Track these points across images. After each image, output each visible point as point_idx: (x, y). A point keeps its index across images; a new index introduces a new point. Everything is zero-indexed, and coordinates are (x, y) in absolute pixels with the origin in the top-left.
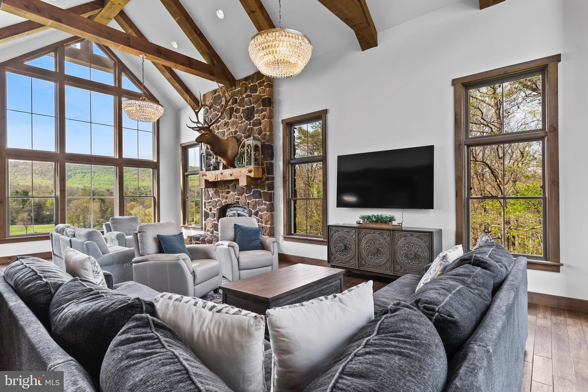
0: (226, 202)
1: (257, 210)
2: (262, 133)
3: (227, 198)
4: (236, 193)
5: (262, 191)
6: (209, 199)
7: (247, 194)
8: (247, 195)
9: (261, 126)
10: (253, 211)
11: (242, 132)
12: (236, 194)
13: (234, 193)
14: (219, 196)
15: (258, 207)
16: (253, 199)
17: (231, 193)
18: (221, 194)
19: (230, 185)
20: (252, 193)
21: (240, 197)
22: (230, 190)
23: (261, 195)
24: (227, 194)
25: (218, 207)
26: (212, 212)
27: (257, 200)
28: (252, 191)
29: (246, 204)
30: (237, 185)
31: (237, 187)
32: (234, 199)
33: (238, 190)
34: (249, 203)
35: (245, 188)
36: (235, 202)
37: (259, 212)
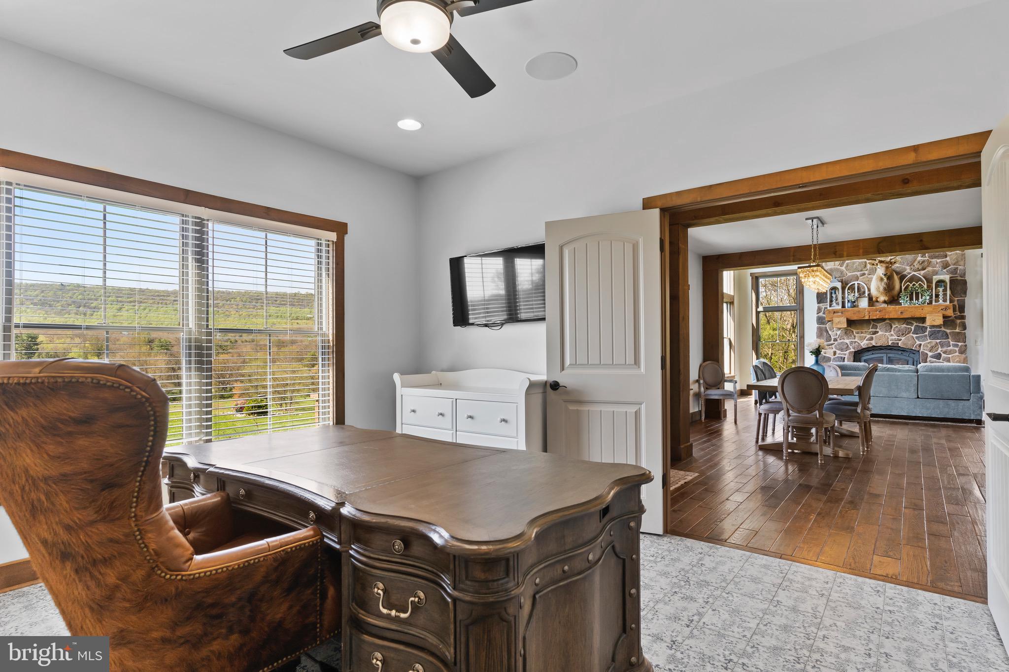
0: (871, 344)
1: (939, 351)
2: (948, 267)
3: (872, 339)
4: (892, 333)
5: (948, 331)
6: (830, 340)
7: (917, 334)
8: (915, 336)
9: (948, 259)
10: (930, 354)
11: (908, 264)
12: (892, 335)
13: (887, 334)
14: (855, 336)
15: (940, 349)
16: (929, 341)
17: (880, 333)
18: (856, 335)
19: (878, 325)
20: (927, 333)
21: (903, 338)
22: (878, 330)
23: (948, 335)
24: (873, 334)
25: (852, 350)
26: (837, 355)
27: (938, 341)
28: (928, 331)
29: (915, 346)
30: (895, 324)
31: (894, 326)
32: (889, 340)
33: (896, 329)
34: (920, 345)
35: (913, 328)
36: (890, 344)
37: (943, 355)
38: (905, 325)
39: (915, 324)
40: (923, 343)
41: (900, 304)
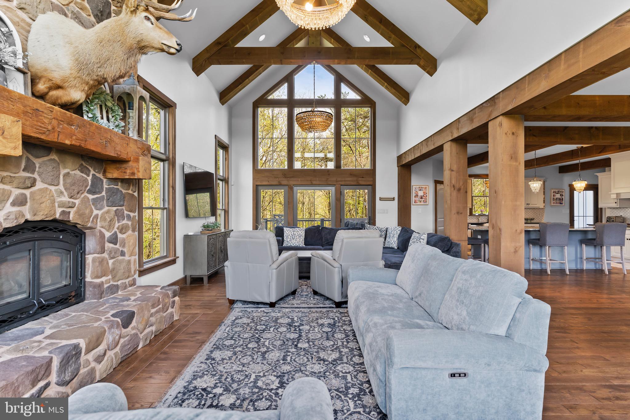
1: (116, 229)
4: (60, 187)
5: (124, 191)
7: (93, 193)
8: (91, 197)
10: (107, 234)
12: (60, 193)
13: (53, 188)
15: (117, 225)
16: (106, 208)
17: (40, 185)
20: (104, 193)
21: (77, 202)
22: (36, 176)
23: (125, 200)
24: (26, 188)
27: (115, 208)
28: (104, 189)
29: (91, 219)
30: (65, 168)
31: (63, 171)
32: (56, 205)
33: (69, 181)
34: (98, 215)
35: (90, 179)
36: (57, 216)
37: (120, 236)
38: (78, 172)
39: (92, 172)
40: (100, 213)
41: (83, 117)
